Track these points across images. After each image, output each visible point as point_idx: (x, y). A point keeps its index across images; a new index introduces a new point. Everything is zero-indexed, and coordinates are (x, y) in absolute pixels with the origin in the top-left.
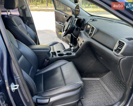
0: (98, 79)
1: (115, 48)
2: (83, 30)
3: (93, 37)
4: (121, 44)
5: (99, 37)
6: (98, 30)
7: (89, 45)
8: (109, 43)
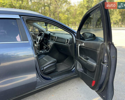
0: (62, 63)
1: (66, 42)
2: (49, 39)
3: (57, 41)
4: (68, 40)
5: (59, 40)
6: (58, 38)
7: (55, 45)
8: (63, 41)
